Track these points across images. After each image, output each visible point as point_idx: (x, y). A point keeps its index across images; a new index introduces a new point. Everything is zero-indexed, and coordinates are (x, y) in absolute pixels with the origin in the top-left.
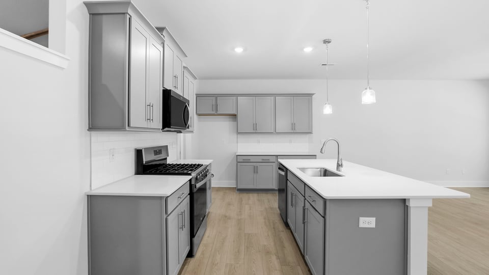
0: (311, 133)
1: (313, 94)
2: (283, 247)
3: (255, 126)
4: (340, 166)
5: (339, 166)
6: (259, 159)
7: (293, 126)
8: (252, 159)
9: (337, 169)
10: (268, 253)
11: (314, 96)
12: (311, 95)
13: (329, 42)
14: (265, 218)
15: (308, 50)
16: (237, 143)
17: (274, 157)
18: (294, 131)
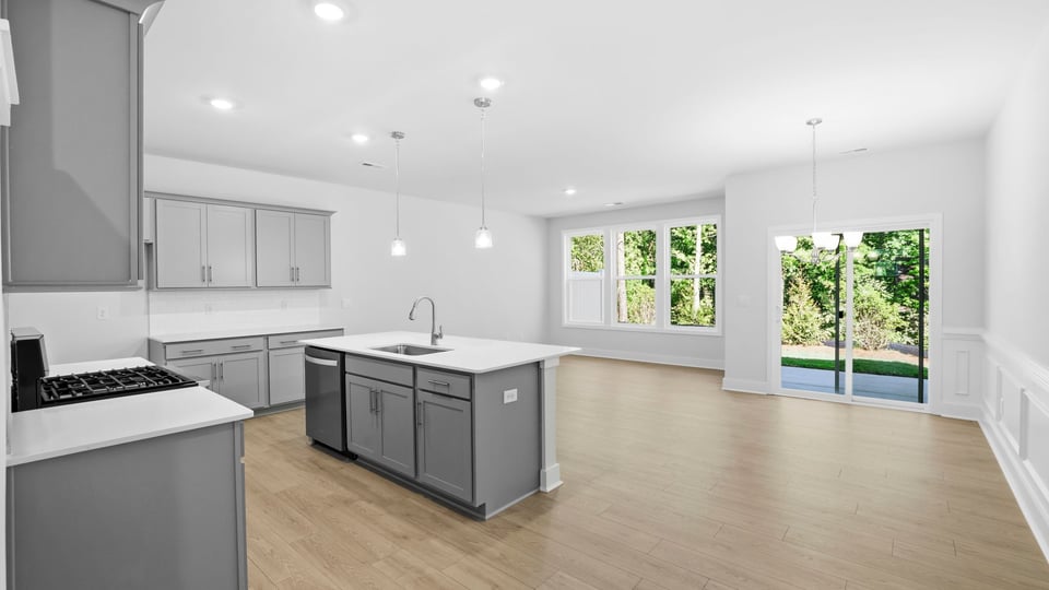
0: (328, 287)
1: (333, 212)
2: (365, 487)
3: (206, 273)
4: (437, 337)
5: (435, 337)
6: (226, 347)
7: (294, 273)
8: (208, 349)
9: (433, 342)
10: (347, 502)
11: (333, 217)
12: (328, 214)
13: (401, 137)
14: (289, 461)
15: (360, 139)
16: (148, 314)
17: (262, 339)
18: (295, 283)
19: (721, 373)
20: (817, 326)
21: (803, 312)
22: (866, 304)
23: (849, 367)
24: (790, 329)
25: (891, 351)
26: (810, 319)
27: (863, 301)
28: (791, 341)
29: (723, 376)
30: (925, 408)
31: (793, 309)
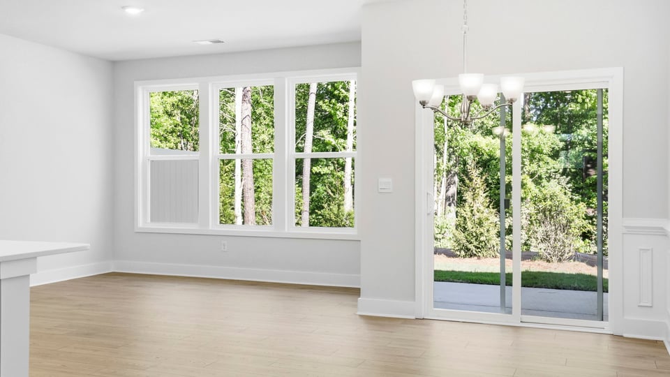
19: (356, 292)
20: (493, 232)
21: (478, 215)
22: (549, 203)
23: (517, 280)
24: (461, 236)
25: (577, 262)
26: (486, 224)
27: (545, 199)
28: (463, 253)
29: (359, 295)
30: (607, 327)
31: (465, 211)
